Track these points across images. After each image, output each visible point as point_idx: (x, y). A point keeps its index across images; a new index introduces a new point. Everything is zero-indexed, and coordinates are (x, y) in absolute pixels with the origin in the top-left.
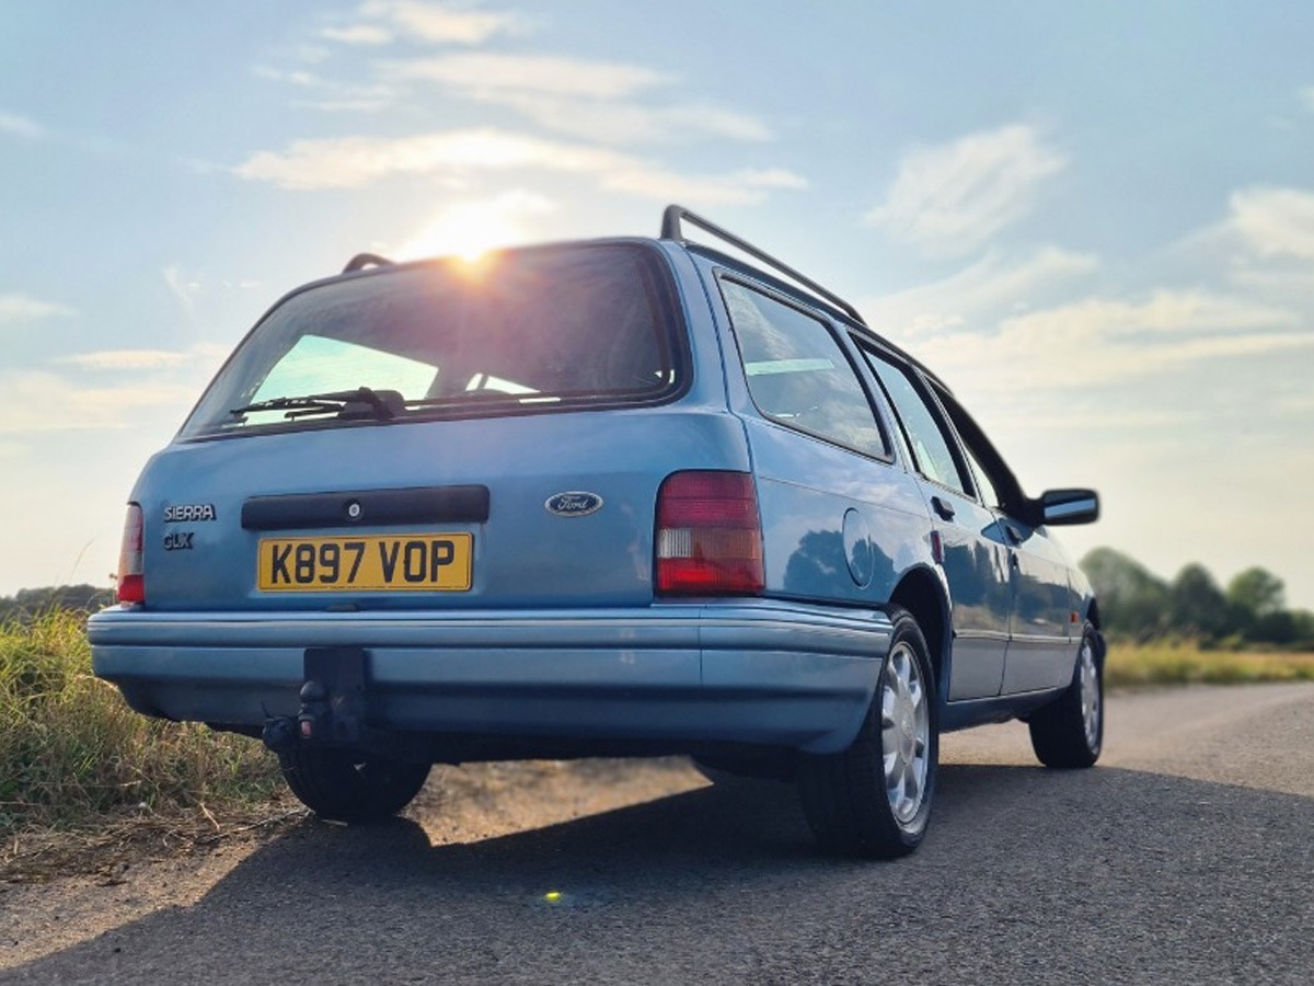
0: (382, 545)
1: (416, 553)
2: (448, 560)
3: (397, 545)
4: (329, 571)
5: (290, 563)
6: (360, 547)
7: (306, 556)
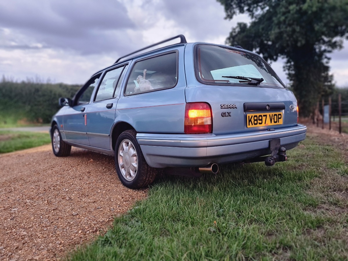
0: (270, 115)
1: (275, 117)
2: (280, 118)
3: (272, 115)
4: (260, 122)
5: (253, 120)
6: (266, 116)
7: (256, 118)
